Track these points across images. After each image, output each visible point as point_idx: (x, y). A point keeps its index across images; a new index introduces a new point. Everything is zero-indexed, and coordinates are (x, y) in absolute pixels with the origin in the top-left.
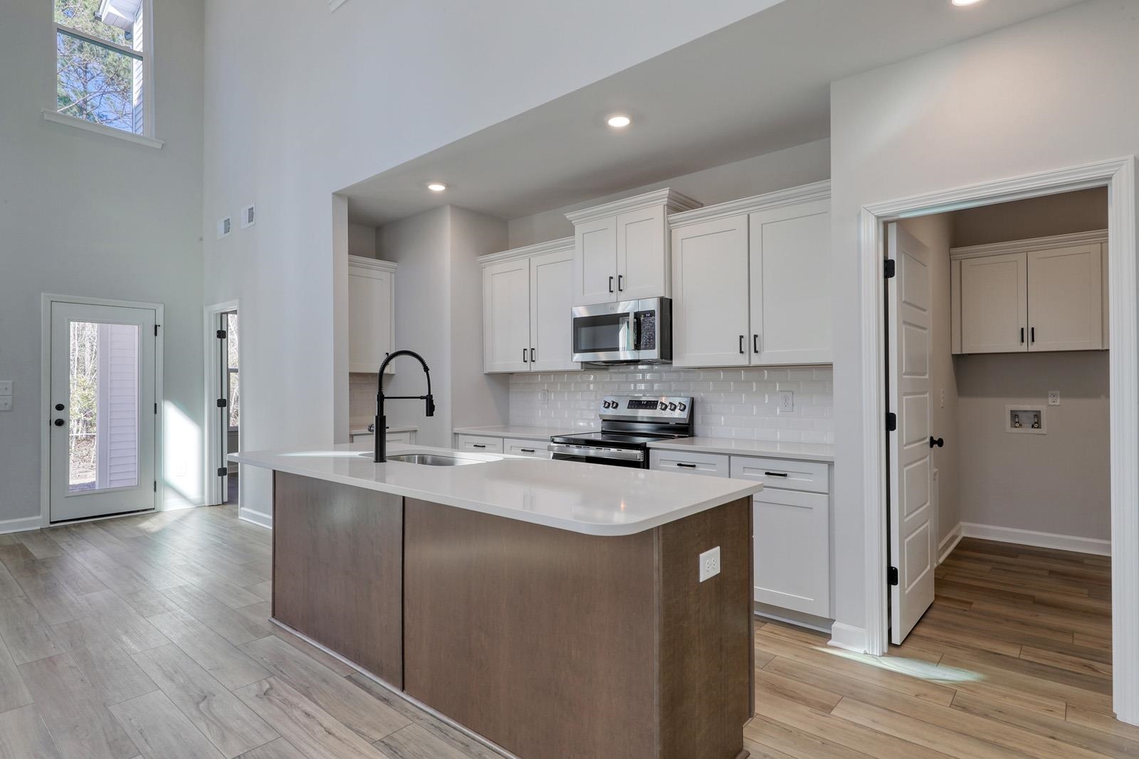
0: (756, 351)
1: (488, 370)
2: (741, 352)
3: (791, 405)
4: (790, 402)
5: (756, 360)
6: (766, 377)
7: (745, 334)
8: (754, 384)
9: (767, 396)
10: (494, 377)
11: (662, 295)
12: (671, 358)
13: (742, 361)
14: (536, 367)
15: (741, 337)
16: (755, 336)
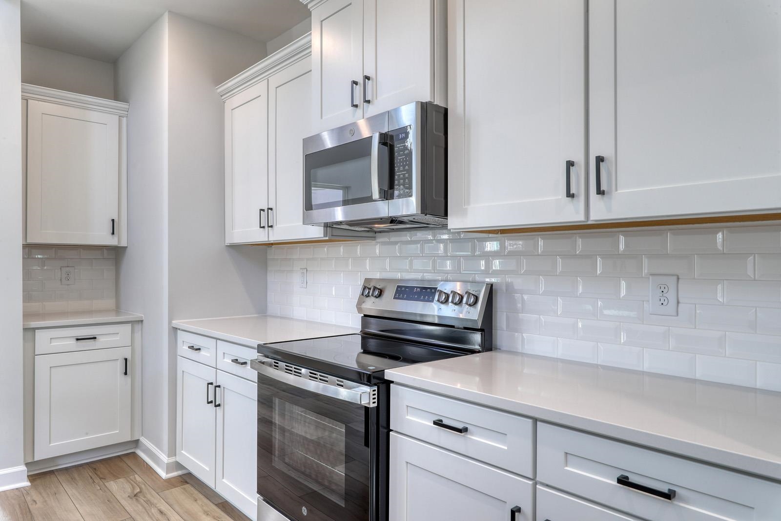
0: (600, 192)
1: (228, 241)
2: (570, 195)
3: (673, 301)
4: (671, 295)
5: (600, 211)
6: (622, 247)
7: (578, 157)
8: (599, 259)
9: (623, 284)
10: (237, 248)
11: (427, 98)
12: (446, 214)
13: (573, 213)
14: (275, 236)
15: (570, 164)
16: (600, 160)
